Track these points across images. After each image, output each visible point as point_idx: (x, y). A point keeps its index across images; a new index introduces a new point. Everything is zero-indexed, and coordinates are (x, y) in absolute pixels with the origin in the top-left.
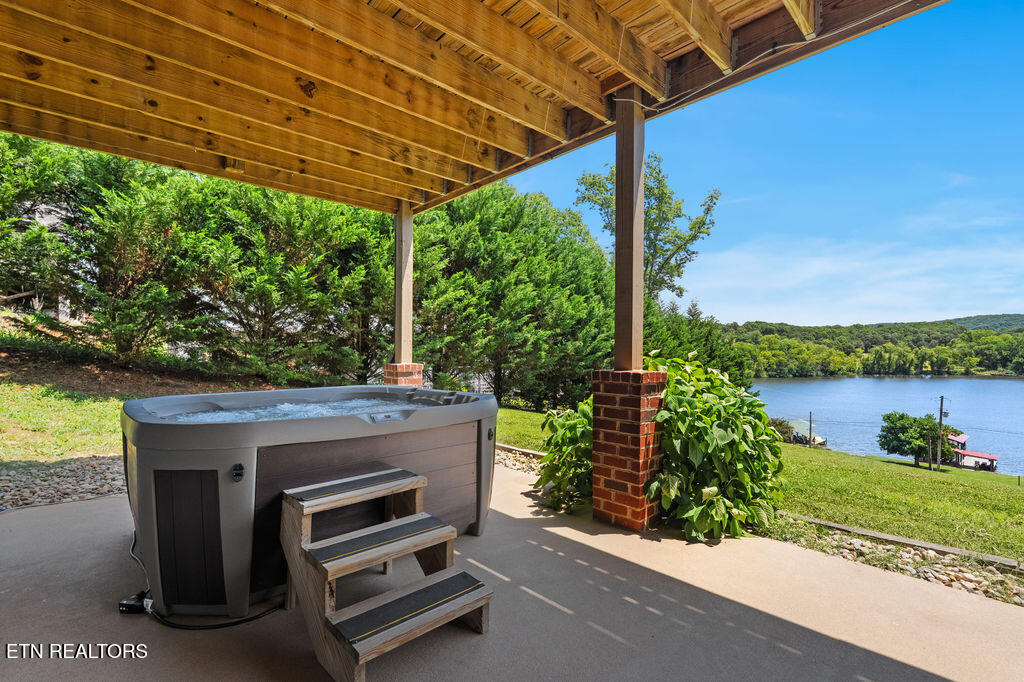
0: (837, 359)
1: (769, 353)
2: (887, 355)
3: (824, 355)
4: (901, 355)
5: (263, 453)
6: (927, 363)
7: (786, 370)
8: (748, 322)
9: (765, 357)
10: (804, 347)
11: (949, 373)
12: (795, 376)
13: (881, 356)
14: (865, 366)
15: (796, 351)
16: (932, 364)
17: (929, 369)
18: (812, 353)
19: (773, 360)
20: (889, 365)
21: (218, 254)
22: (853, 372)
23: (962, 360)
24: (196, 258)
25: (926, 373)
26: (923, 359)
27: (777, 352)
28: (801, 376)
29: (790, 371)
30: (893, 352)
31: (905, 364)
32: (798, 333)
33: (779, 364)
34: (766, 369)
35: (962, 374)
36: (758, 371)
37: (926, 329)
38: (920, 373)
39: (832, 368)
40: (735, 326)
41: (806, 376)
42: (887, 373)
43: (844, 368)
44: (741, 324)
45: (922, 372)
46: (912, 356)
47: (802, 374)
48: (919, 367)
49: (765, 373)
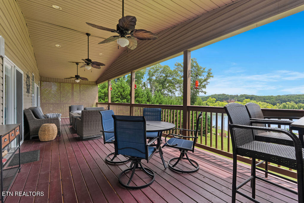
0: (270, 107)
3: (265, 106)
18: (261, 105)
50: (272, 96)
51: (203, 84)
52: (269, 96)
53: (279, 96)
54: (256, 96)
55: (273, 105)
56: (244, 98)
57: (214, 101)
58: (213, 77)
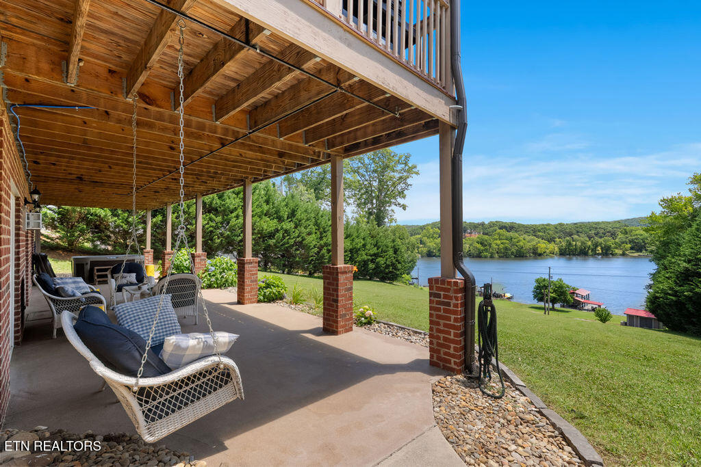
0: (543, 245)
1: (498, 242)
2: (574, 243)
3: (534, 243)
4: (583, 243)
5: (91, 262)
6: (599, 248)
7: (510, 253)
8: (491, 222)
9: (496, 244)
10: (521, 238)
11: (612, 254)
12: (516, 256)
13: (570, 244)
14: (560, 250)
15: (516, 240)
16: (602, 248)
17: (600, 252)
18: (527, 242)
19: (502, 246)
20: (576, 249)
21: (104, 214)
22: (553, 254)
23: (620, 245)
24: (96, 215)
25: (599, 254)
26: (596, 245)
27: (505, 241)
28: (520, 256)
29: (512, 253)
30: (579, 241)
31: (585, 249)
32: (523, 229)
33: (506, 249)
34: (497, 253)
35: (621, 255)
36: (492, 253)
37: (603, 226)
38: (595, 254)
39: (539, 251)
40: (483, 224)
41: (523, 257)
42: (574, 255)
43: (548, 251)
44: (486, 223)
45: (596, 254)
46: (589, 243)
47: (520, 255)
48: (594, 250)
49: (496, 255)
50: (548, 225)
51: (399, 188)
52: (543, 225)
53: (561, 225)
54: (520, 226)
55: (548, 241)
56: (497, 228)
57: (437, 234)
58: (417, 173)
